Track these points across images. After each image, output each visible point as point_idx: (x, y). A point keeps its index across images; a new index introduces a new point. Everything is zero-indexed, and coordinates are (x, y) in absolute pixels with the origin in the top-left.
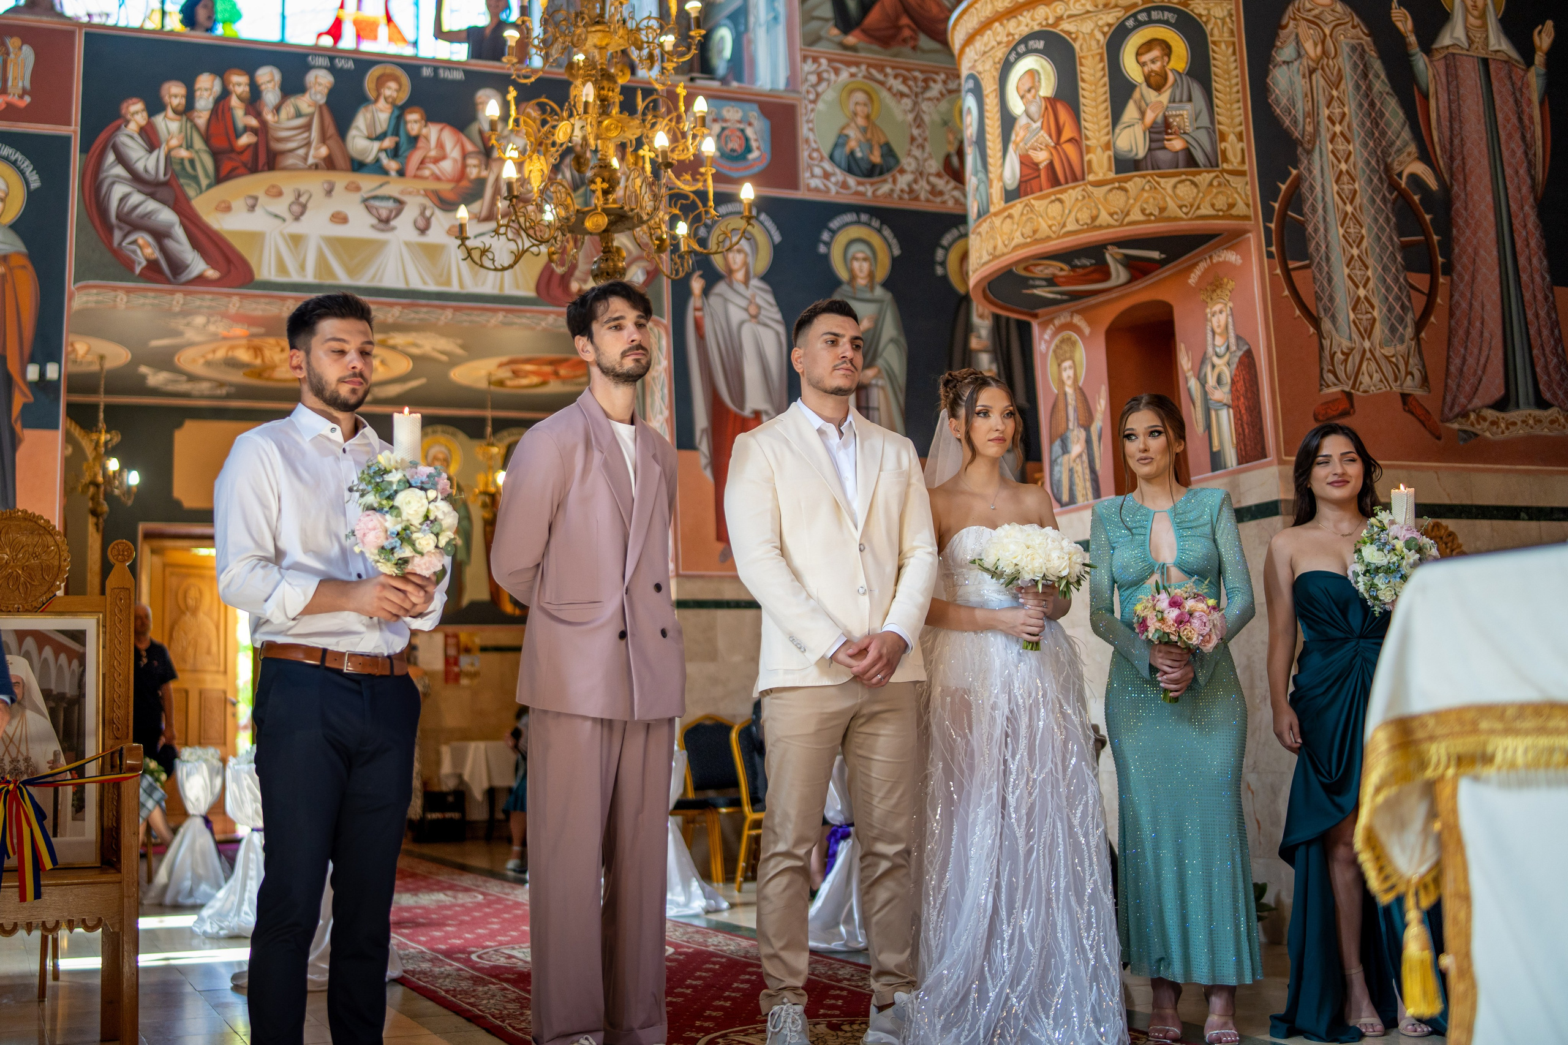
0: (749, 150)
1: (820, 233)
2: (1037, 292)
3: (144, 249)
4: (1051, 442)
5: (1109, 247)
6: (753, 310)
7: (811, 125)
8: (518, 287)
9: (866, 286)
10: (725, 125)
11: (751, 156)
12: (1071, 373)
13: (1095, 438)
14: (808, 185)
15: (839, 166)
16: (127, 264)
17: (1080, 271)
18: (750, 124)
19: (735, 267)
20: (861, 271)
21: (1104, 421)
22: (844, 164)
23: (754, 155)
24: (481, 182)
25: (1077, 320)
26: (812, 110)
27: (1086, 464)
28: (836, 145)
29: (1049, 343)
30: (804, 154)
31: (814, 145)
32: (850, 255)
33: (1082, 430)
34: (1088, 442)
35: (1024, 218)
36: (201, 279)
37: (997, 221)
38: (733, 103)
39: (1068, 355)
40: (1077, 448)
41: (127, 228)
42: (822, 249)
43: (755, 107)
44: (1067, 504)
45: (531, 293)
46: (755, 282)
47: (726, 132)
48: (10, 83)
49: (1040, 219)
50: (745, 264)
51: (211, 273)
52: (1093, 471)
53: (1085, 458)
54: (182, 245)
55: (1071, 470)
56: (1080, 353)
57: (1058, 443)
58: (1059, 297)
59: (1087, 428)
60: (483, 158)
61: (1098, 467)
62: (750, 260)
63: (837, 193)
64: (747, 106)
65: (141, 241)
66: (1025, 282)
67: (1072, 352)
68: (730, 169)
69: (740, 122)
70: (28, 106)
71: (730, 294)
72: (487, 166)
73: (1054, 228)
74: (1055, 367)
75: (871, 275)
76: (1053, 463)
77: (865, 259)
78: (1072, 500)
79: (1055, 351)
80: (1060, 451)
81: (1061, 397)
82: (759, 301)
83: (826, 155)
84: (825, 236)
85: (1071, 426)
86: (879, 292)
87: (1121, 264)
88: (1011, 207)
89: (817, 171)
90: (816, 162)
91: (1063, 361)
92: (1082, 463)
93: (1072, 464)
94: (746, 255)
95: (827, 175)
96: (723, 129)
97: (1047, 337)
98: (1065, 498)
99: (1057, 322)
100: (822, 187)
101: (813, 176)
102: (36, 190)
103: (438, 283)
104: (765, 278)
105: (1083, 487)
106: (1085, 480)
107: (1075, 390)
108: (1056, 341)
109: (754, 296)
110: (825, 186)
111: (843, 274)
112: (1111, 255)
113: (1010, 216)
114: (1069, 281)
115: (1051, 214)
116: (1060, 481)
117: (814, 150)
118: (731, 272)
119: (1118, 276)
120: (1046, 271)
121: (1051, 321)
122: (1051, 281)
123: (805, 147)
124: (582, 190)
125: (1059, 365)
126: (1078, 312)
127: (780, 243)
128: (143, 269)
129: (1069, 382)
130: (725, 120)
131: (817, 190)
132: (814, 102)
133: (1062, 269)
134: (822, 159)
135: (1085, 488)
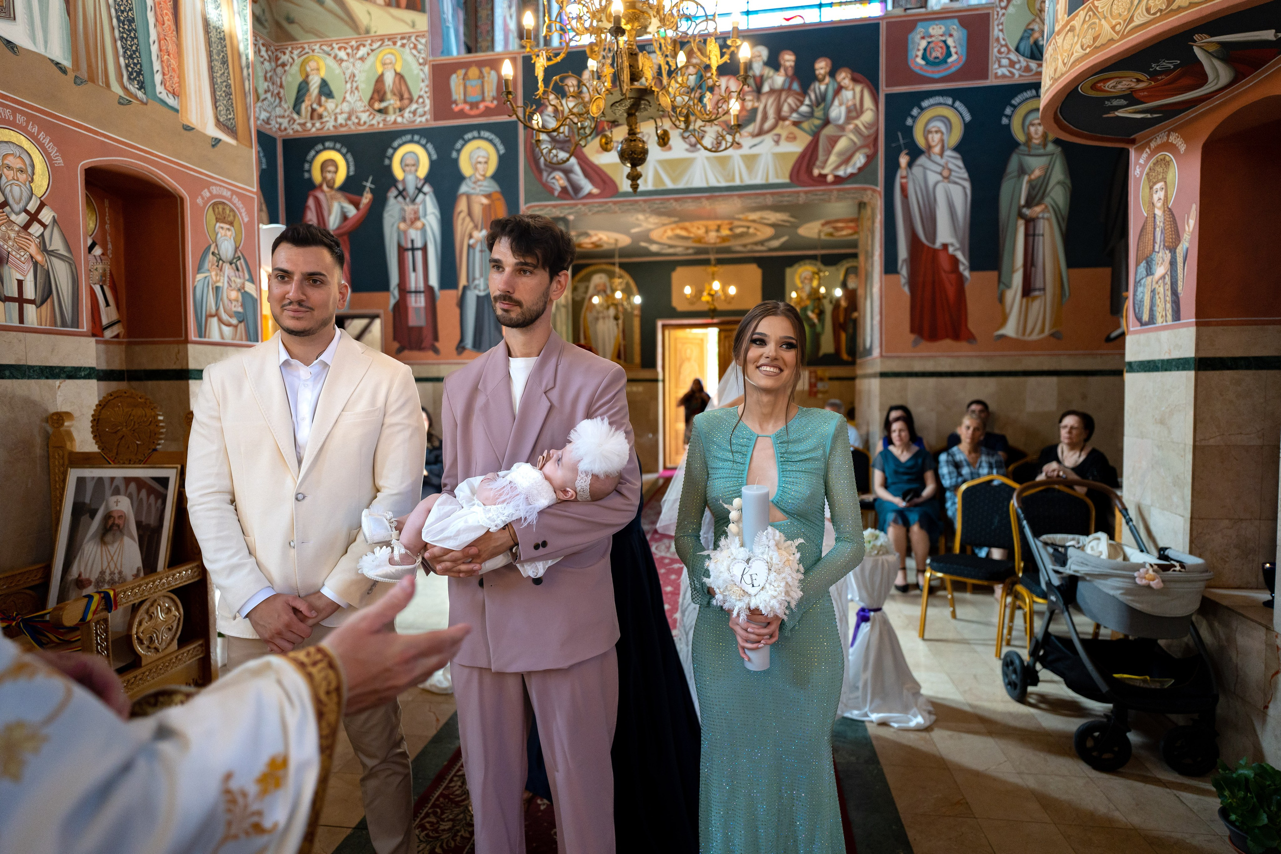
0: (949, 55)
1: (1004, 109)
2: (1120, 113)
3: (558, 180)
4: (1137, 264)
5: (1196, 37)
6: (946, 173)
7: (1000, 27)
8: (778, 177)
9: (1039, 144)
10: (930, 40)
11: (950, 60)
12: (1161, 194)
13: (1180, 260)
14: (996, 73)
15: (1023, 55)
16: (551, 190)
17: (1163, 78)
18: (951, 35)
19: (933, 144)
20: (1036, 133)
21: (1191, 242)
22: (1028, 52)
23: (954, 57)
24: (754, 110)
25: (1174, 139)
26: (1003, 14)
27: (1168, 286)
28: (1022, 39)
29: (1143, 167)
30: (994, 51)
31: (1003, 43)
32: (1027, 123)
33: (1167, 252)
34: (1173, 263)
35: (1086, 26)
36: (590, 195)
37: (1059, 39)
38: (937, 22)
39: (1160, 177)
40: (1160, 270)
41: (549, 170)
42: (1005, 121)
43: (956, 21)
44: (1146, 324)
45: (787, 180)
46: (948, 153)
47: (932, 45)
48: (486, 94)
49: (1103, 21)
50: (942, 141)
51: (595, 191)
52: (1175, 292)
53: (1168, 279)
54: (579, 177)
55: (1153, 291)
56: (1173, 173)
57: (1143, 264)
58: (1149, 116)
59: (1173, 250)
60: (755, 94)
61: (1180, 289)
62: (945, 137)
63: (1020, 76)
64: (948, 22)
65: (557, 177)
66: (1100, 104)
67: (1165, 173)
68: (933, 72)
69: (942, 36)
70: (497, 106)
71: (929, 164)
72: (758, 99)
73: (1118, 28)
74: (1147, 190)
75: (1045, 136)
76: (1137, 283)
77: (1039, 124)
78: (1152, 320)
79: (1148, 174)
80: (1145, 272)
81: (1150, 220)
82: (951, 166)
83: (1012, 48)
84: (1008, 111)
85: (1157, 249)
86: (1051, 147)
87: (1218, 58)
88: (1073, 19)
89: (1005, 62)
90: (1003, 55)
91: (1155, 183)
92: (1165, 284)
93: (1154, 285)
94: (942, 133)
95: (1012, 64)
96: (929, 43)
97: (1141, 161)
98: (1146, 317)
99: (1153, 145)
100: (1007, 73)
101: (1000, 66)
102: (504, 154)
103: (727, 181)
104: (956, 149)
105: (1164, 308)
106: (1165, 301)
107: (1164, 211)
108: (1150, 164)
109: (947, 164)
110: (1010, 72)
111: (1020, 137)
112: (1200, 47)
113: (1072, 29)
114: (1154, 93)
115: (1115, 12)
116: (1142, 301)
117: (1002, 46)
118: (930, 147)
119: (1217, 76)
120: (1120, 86)
121: (1147, 144)
122: (1131, 98)
123: (995, 45)
124: (822, 106)
125: (1151, 188)
126: (1174, 130)
127: (970, 122)
128: (561, 192)
129: (1159, 204)
130: (931, 36)
131: (1004, 76)
132: (1005, 8)
133: (1139, 81)
134: (1009, 51)
135: (1165, 309)
